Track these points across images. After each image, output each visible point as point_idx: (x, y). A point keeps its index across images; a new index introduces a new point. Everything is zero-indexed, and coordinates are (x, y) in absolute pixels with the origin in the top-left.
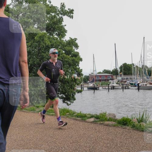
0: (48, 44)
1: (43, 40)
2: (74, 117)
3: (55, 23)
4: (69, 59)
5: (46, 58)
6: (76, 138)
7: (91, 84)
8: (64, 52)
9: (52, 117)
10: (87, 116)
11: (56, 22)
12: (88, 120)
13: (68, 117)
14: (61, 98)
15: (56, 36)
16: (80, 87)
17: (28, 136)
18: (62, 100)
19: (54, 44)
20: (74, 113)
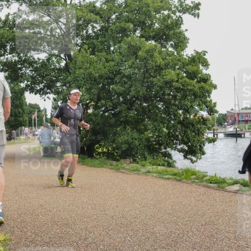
0: (160, 63)
1: (152, 56)
2: (204, 183)
3: (168, 27)
4: (194, 86)
5: (158, 87)
6: (211, 217)
7: (231, 127)
8: (185, 75)
9: (167, 181)
10: (227, 181)
11: (170, 26)
12: (228, 188)
13: (194, 182)
14: (180, 151)
15: (171, 49)
16: (211, 133)
17: (132, 211)
18: (182, 154)
19: (169, 62)
20: (204, 176)
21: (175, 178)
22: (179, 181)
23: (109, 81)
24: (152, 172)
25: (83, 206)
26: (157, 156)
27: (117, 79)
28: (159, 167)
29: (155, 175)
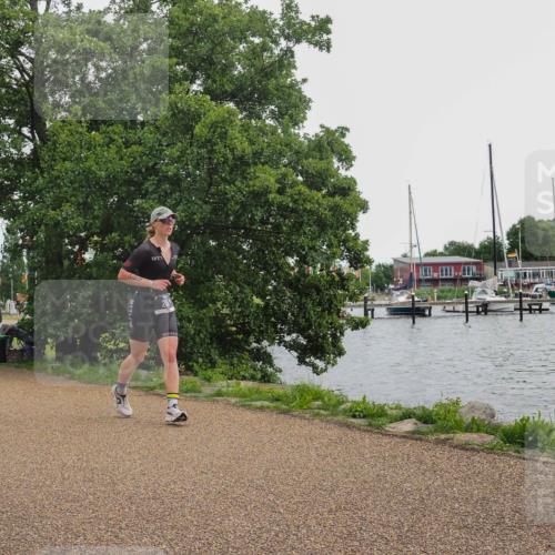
0: (243, 151)
1: (224, 136)
2: (340, 418)
3: (267, 72)
4: (319, 204)
5: (237, 203)
6: (349, 494)
7: (402, 294)
8: (300, 178)
9: (261, 415)
10: (389, 412)
11: (269, 70)
12: (391, 427)
13: (317, 414)
14: (291, 347)
15: (270, 122)
16: (360, 306)
17: (175, 483)
18: (296, 354)
19: (262, 149)
20: (340, 403)
21: (277, 408)
22: (285, 412)
23: (132, 188)
24: (228, 395)
25: (63, 475)
26: (240, 358)
27: (149, 185)
28: (243, 383)
29: (233, 400)
